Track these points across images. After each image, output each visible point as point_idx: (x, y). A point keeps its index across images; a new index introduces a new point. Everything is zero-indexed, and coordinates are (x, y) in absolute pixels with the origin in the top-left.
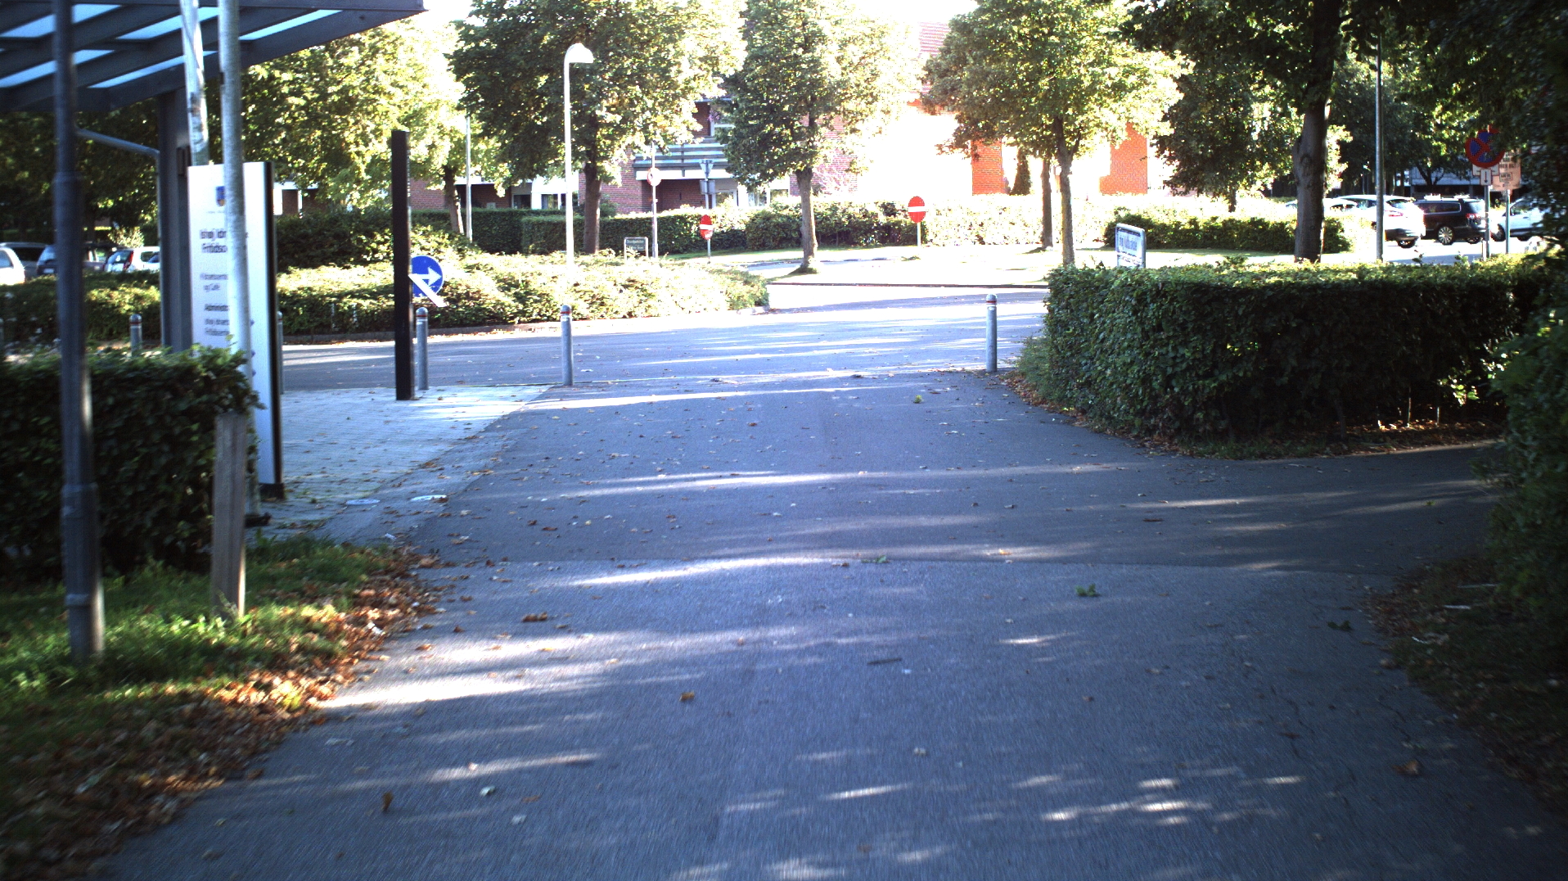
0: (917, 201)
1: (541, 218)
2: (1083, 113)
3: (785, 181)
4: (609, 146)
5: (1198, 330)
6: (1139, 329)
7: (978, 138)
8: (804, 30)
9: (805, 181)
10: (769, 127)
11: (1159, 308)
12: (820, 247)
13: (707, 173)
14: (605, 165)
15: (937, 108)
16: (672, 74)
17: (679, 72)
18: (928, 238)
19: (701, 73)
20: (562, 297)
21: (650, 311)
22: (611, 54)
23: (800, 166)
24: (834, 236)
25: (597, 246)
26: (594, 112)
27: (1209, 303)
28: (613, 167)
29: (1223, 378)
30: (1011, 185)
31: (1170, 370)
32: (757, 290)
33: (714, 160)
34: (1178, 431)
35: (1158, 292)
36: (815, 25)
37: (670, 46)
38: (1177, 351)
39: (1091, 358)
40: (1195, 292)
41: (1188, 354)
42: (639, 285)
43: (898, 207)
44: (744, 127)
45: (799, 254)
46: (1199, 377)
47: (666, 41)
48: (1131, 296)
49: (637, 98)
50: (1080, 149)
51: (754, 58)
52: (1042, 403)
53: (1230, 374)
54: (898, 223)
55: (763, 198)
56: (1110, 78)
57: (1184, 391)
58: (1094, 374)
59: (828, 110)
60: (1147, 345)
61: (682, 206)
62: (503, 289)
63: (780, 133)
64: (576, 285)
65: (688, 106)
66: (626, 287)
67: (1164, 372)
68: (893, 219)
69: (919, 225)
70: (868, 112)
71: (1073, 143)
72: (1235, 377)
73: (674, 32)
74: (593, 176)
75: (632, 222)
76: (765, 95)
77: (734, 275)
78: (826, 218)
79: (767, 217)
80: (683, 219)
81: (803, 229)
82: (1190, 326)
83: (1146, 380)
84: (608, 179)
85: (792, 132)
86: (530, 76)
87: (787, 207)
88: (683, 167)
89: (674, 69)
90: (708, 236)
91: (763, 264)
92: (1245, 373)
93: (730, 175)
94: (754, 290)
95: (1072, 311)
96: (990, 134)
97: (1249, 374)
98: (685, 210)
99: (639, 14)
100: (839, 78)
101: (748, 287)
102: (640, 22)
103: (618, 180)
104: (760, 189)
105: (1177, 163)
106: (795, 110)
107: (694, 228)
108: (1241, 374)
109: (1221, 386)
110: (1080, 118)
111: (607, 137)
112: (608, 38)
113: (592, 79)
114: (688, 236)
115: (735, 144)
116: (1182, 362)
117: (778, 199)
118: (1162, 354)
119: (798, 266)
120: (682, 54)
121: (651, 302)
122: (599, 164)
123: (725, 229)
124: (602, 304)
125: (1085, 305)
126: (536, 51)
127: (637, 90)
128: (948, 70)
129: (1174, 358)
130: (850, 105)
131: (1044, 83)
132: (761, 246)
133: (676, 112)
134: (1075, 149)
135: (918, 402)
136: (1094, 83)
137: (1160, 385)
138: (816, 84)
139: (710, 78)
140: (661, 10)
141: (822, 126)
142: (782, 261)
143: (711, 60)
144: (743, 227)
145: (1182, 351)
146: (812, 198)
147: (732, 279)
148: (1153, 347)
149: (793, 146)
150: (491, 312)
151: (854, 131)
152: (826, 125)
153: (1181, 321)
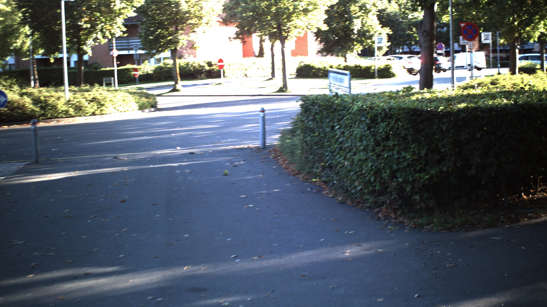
0: (221, 61)
2: (290, 21)
3: (167, 53)
4: (86, 39)
5: (414, 141)
6: (372, 139)
7: (245, 34)
9: (174, 53)
10: (159, 31)
11: (388, 125)
12: (181, 80)
13: (136, 52)
14: (84, 47)
15: (228, 23)
17: (115, 5)
18: (225, 75)
19: (126, 6)
21: (103, 112)
23: (172, 47)
24: (188, 75)
25: (82, 83)
26: (78, 23)
29: (433, 172)
30: (257, 54)
31: (395, 167)
33: (138, 47)
34: (401, 207)
35: (386, 115)
38: (400, 154)
39: (332, 152)
41: (409, 157)
42: (98, 100)
43: (213, 63)
45: (173, 83)
46: (416, 172)
48: (366, 118)
49: (97, 17)
52: (298, 174)
53: (437, 169)
54: (213, 69)
55: (159, 60)
56: (302, 7)
57: (405, 181)
58: (334, 162)
59: (183, 23)
60: (378, 149)
61: (128, 65)
62: (35, 104)
63: (164, 33)
64: (69, 101)
66: (92, 101)
67: (391, 167)
68: (212, 68)
69: (222, 70)
70: (199, 24)
71: (286, 34)
72: (441, 171)
75: (107, 71)
76: (157, 18)
77: (141, 94)
78: (184, 68)
79: (160, 68)
80: (128, 69)
81: (174, 73)
82: (410, 138)
83: (377, 172)
85: (168, 33)
87: (169, 64)
88: (128, 50)
89: (113, 4)
90: (138, 76)
91: (159, 87)
92: (448, 168)
93: (145, 52)
94: (150, 100)
95: (317, 122)
96: (250, 33)
97: (450, 169)
100: (187, 10)
101: (147, 100)
104: (156, 56)
105: (323, 44)
106: (170, 24)
107: (132, 73)
108: (445, 169)
109: (432, 177)
110: (289, 24)
116: (404, 161)
117: (167, 61)
118: (390, 156)
119: (172, 88)
121: (103, 108)
122: (81, 47)
123: (144, 73)
125: (328, 120)
127: (98, 14)
128: (232, 8)
129: (398, 159)
130: (192, 21)
131: (273, 9)
132: (159, 80)
134: (287, 37)
135: (226, 175)
136: (294, 9)
137: (389, 176)
138: (177, 13)
139: (129, 8)
141: (180, 30)
142: (166, 86)
144: (152, 72)
145: (403, 154)
146: (178, 60)
147: (140, 96)
148: (382, 151)
149: (169, 38)
150: (29, 114)
151: (194, 32)
152: (182, 29)
153: (403, 134)
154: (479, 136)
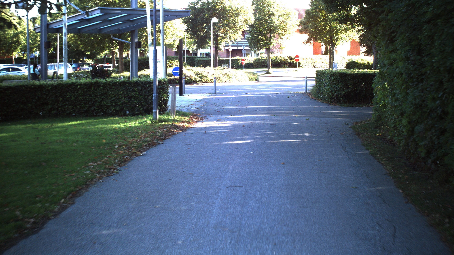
0: (297, 56)
1: (201, 59)
3: (264, 50)
4: (221, 42)
5: (341, 82)
6: (330, 82)
8: (269, 13)
9: (268, 51)
10: (260, 37)
11: (334, 77)
12: (272, 68)
13: (244, 48)
14: (220, 46)
15: (303, 33)
16: (236, 25)
17: (238, 24)
18: (301, 66)
19: (243, 24)
20: (210, 77)
21: (230, 81)
22: (222, 19)
23: (267, 47)
24: (276, 65)
25: (217, 66)
26: (218, 34)
27: (343, 77)
28: (221, 47)
29: (346, 91)
30: (323, 53)
31: (336, 90)
32: (256, 77)
33: (246, 45)
34: (337, 102)
35: (334, 74)
36: (272, 12)
37: (236, 18)
39: (323, 88)
40: (341, 74)
41: (339, 86)
42: (227, 75)
43: (293, 58)
44: (253, 37)
45: (267, 69)
46: (341, 91)
47: (235, 17)
49: (228, 30)
50: (337, 44)
51: (256, 20)
52: (314, 98)
54: (293, 62)
55: (258, 55)
57: (338, 94)
58: (323, 91)
59: (275, 33)
61: (237, 56)
62: (196, 75)
63: (263, 39)
64: (213, 74)
65: (240, 32)
66: (225, 75)
67: (335, 90)
69: (298, 62)
70: (285, 34)
71: (335, 43)
72: (348, 91)
73: (237, 15)
74: (217, 48)
75: (224, 60)
76: (259, 29)
77: (250, 73)
78: (274, 60)
79: (259, 60)
80: (237, 60)
81: (268, 63)
83: (331, 92)
84: (220, 50)
85: (265, 38)
86: (202, 24)
87: (264, 57)
88: (237, 46)
89: (237, 23)
90: (244, 64)
91: (258, 72)
92: (350, 90)
93: (250, 49)
94: (255, 77)
98: (238, 57)
99: (228, 10)
100: (277, 25)
101: (254, 76)
102: (229, 12)
103: (223, 50)
104: (257, 52)
106: (266, 33)
107: (240, 62)
109: (345, 92)
110: (337, 36)
111: (221, 39)
112: (221, 16)
113: (217, 25)
114: (238, 64)
115: (251, 41)
117: (262, 55)
119: (266, 72)
120: (239, 20)
121: (230, 79)
122: (218, 46)
123: (248, 63)
124: (219, 79)
125: (322, 77)
126: (204, 18)
127: (228, 28)
128: (306, 23)
129: (337, 87)
130: (280, 32)
131: (328, 28)
132: (258, 67)
133: (237, 34)
134: (335, 44)
135: (289, 97)
137: (334, 92)
138: (272, 26)
139: (245, 25)
140: (234, 9)
141: (273, 37)
142: (263, 71)
143: (246, 21)
144: (253, 62)
146: (270, 55)
147: (250, 74)
148: (333, 85)
149: (266, 42)
150: (193, 80)
151: (281, 38)
152: (274, 37)
153: (338, 80)
154: (360, 81)
